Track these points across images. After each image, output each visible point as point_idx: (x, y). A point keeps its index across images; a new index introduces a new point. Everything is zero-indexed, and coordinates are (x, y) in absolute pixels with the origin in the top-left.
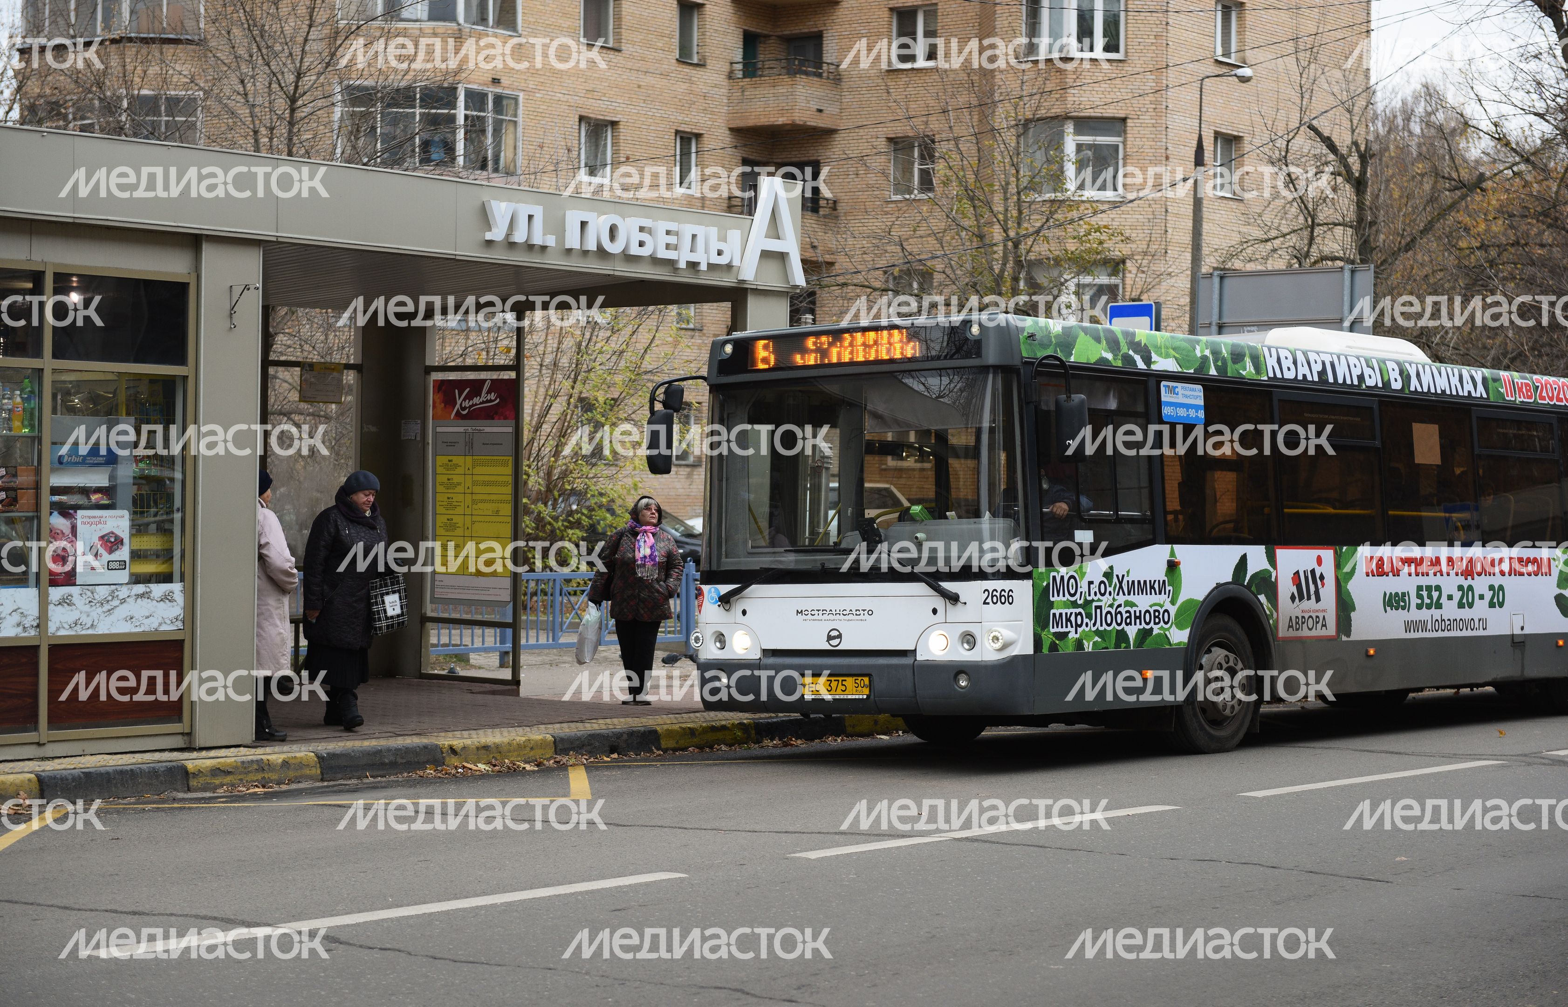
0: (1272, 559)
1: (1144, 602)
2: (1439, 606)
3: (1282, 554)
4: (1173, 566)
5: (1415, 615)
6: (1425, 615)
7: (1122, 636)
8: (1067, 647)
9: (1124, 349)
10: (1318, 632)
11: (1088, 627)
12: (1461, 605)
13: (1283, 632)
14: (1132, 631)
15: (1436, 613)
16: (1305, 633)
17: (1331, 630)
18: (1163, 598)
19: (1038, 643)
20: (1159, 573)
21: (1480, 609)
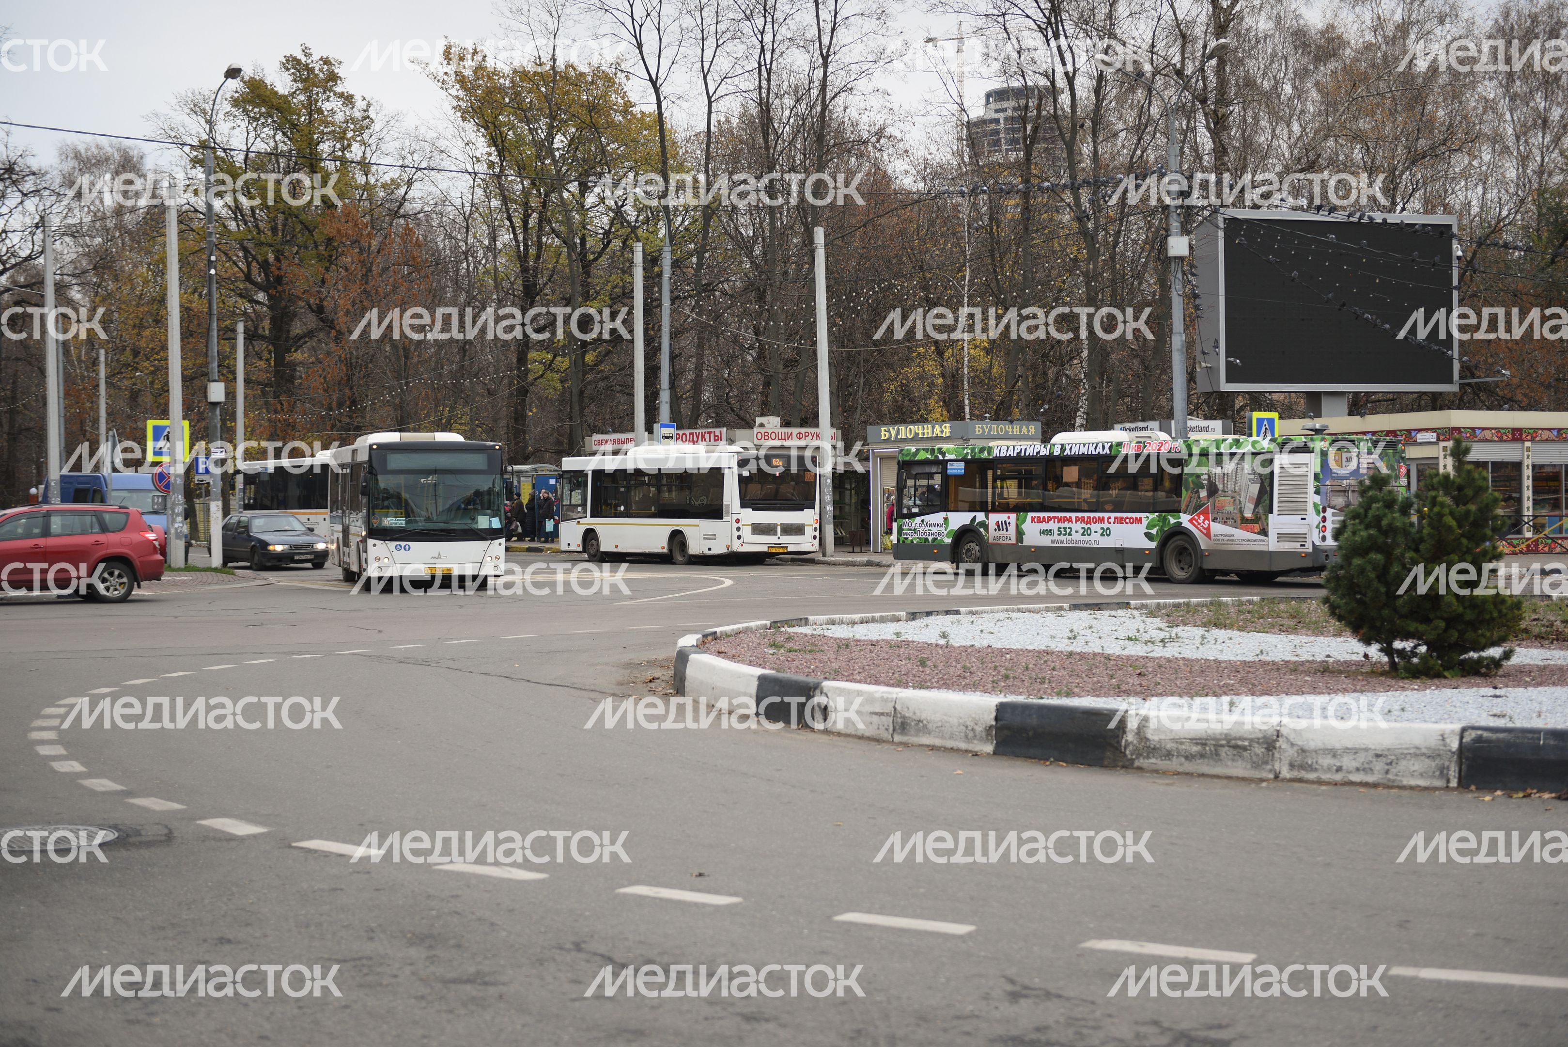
0: (987, 517)
1: (934, 530)
2: (1070, 534)
3: (991, 515)
4: (946, 519)
5: (1056, 537)
6: (1062, 537)
7: (926, 539)
8: (908, 542)
9: (936, 453)
10: (1007, 541)
11: (915, 536)
12: (1083, 534)
13: (991, 541)
14: (930, 538)
15: (1069, 538)
16: (1001, 541)
17: (1014, 541)
18: (943, 529)
19: (898, 540)
20: (942, 521)
21: (1094, 537)
